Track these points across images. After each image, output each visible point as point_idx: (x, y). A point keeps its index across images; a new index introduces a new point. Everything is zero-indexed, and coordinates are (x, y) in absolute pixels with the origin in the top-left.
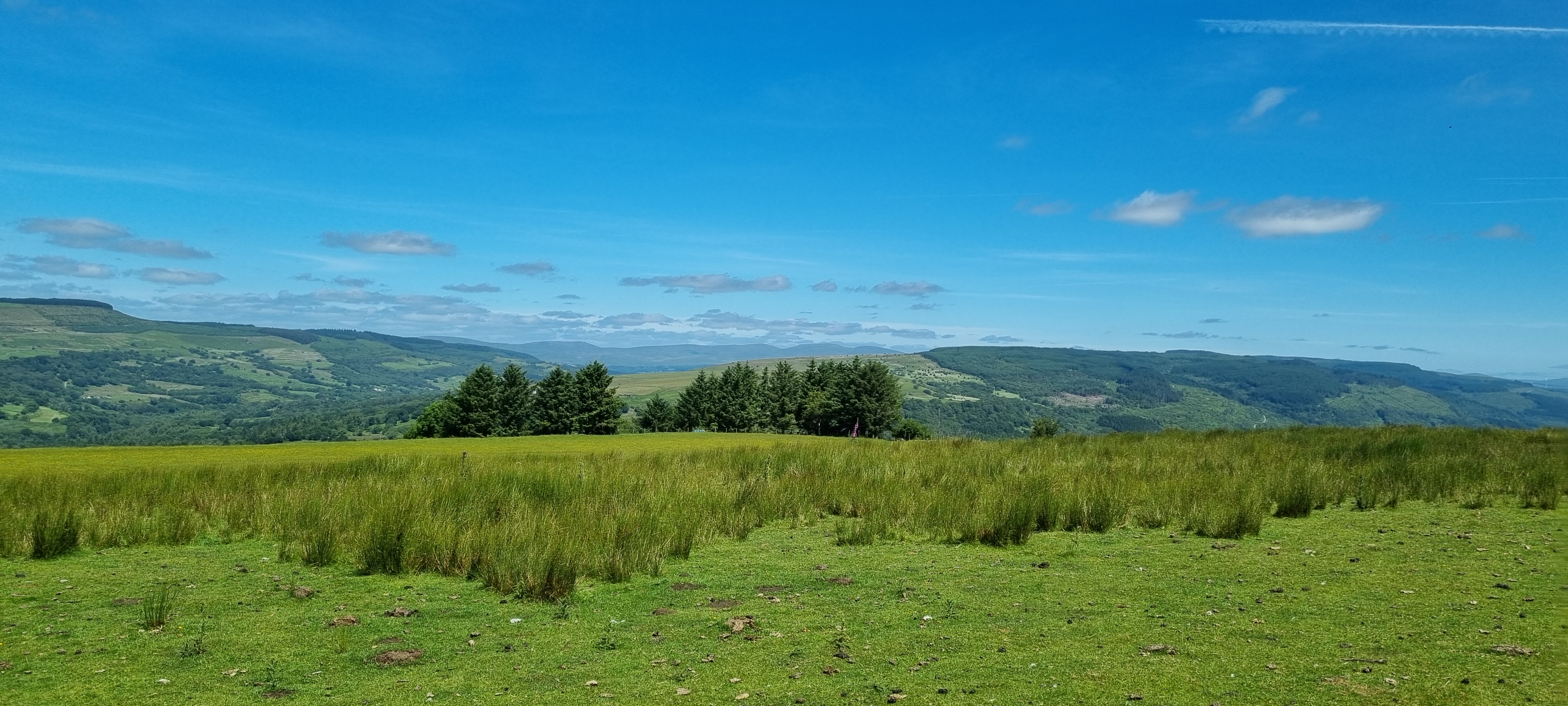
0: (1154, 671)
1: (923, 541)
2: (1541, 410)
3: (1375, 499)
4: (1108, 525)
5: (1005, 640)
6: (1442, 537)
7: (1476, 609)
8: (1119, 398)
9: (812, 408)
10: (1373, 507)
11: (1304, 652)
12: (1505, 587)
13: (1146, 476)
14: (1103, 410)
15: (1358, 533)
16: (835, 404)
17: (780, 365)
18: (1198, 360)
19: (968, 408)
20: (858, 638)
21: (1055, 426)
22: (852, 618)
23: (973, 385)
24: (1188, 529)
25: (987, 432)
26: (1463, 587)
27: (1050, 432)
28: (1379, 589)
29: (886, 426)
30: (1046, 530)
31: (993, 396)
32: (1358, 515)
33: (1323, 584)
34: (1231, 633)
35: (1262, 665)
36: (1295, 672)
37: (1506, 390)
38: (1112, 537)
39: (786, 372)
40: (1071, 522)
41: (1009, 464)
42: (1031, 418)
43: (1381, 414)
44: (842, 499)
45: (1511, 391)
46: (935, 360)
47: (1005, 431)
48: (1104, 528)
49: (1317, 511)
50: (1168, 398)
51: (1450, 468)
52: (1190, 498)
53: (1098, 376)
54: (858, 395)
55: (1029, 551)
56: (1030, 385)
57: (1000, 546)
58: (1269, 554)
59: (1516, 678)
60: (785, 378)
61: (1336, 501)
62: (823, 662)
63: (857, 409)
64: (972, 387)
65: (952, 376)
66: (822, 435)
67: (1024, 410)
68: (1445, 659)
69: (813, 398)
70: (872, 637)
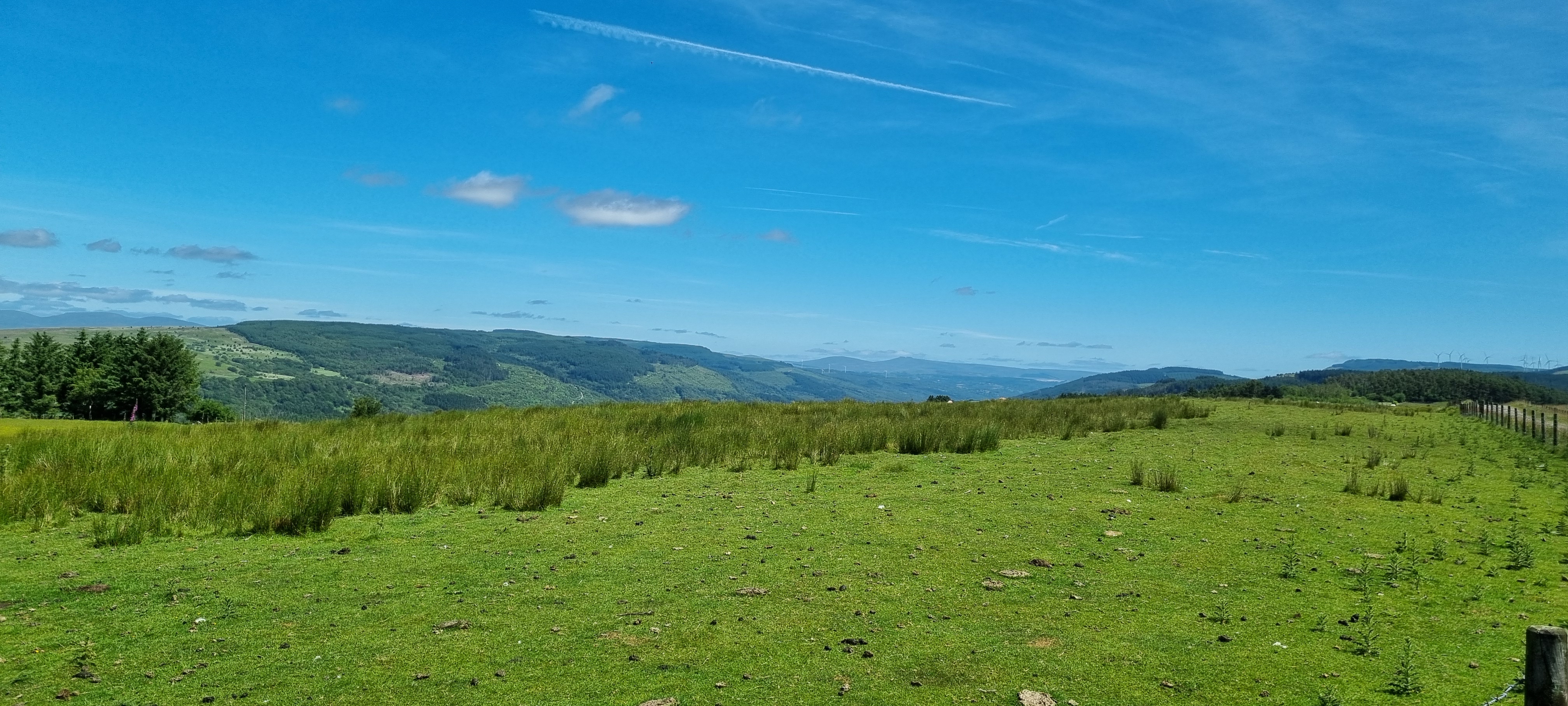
0: (444, 647)
1: (207, 535)
2: (797, 386)
3: (662, 468)
4: (417, 506)
5: (290, 634)
6: (711, 498)
7: (730, 558)
8: (446, 376)
9: (82, 388)
10: (660, 474)
11: (587, 612)
12: (753, 538)
13: (462, 454)
14: (429, 388)
15: (645, 498)
16: (112, 383)
17: (38, 337)
18: (524, 340)
19: (281, 387)
20: (108, 653)
21: (377, 405)
22: (103, 630)
23: (288, 363)
24: (497, 504)
25: (300, 413)
26: (722, 540)
27: (372, 411)
28: (656, 548)
29: (178, 408)
30: (351, 514)
31: (310, 374)
32: (648, 482)
33: (610, 547)
34: (523, 602)
35: (548, 629)
36: (576, 631)
37: (774, 369)
38: (421, 517)
39: (46, 344)
40: (379, 504)
41: (318, 447)
42: (353, 396)
43: (679, 390)
44: (106, 494)
45: (777, 370)
46: (242, 334)
47: (323, 411)
48: (413, 508)
49: (614, 480)
50: (493, 376)
51: (723, 437)
52: (501, 473)
53: (424, 354)
54: (143, 373)
55: (330, 537)
56: (352, 363)
57: (297, 534)
58: (567, 523)
59: (752, 615)
60: (43, 352)
61: (631, 471)
62: (57, 685)
63: (141, 389)
64: (286, 364)
65: (263, 352)
66: (93, 419)
67: (345, 389)
68: (701, 605)
69: (83, 375)
70: (126, 649)
